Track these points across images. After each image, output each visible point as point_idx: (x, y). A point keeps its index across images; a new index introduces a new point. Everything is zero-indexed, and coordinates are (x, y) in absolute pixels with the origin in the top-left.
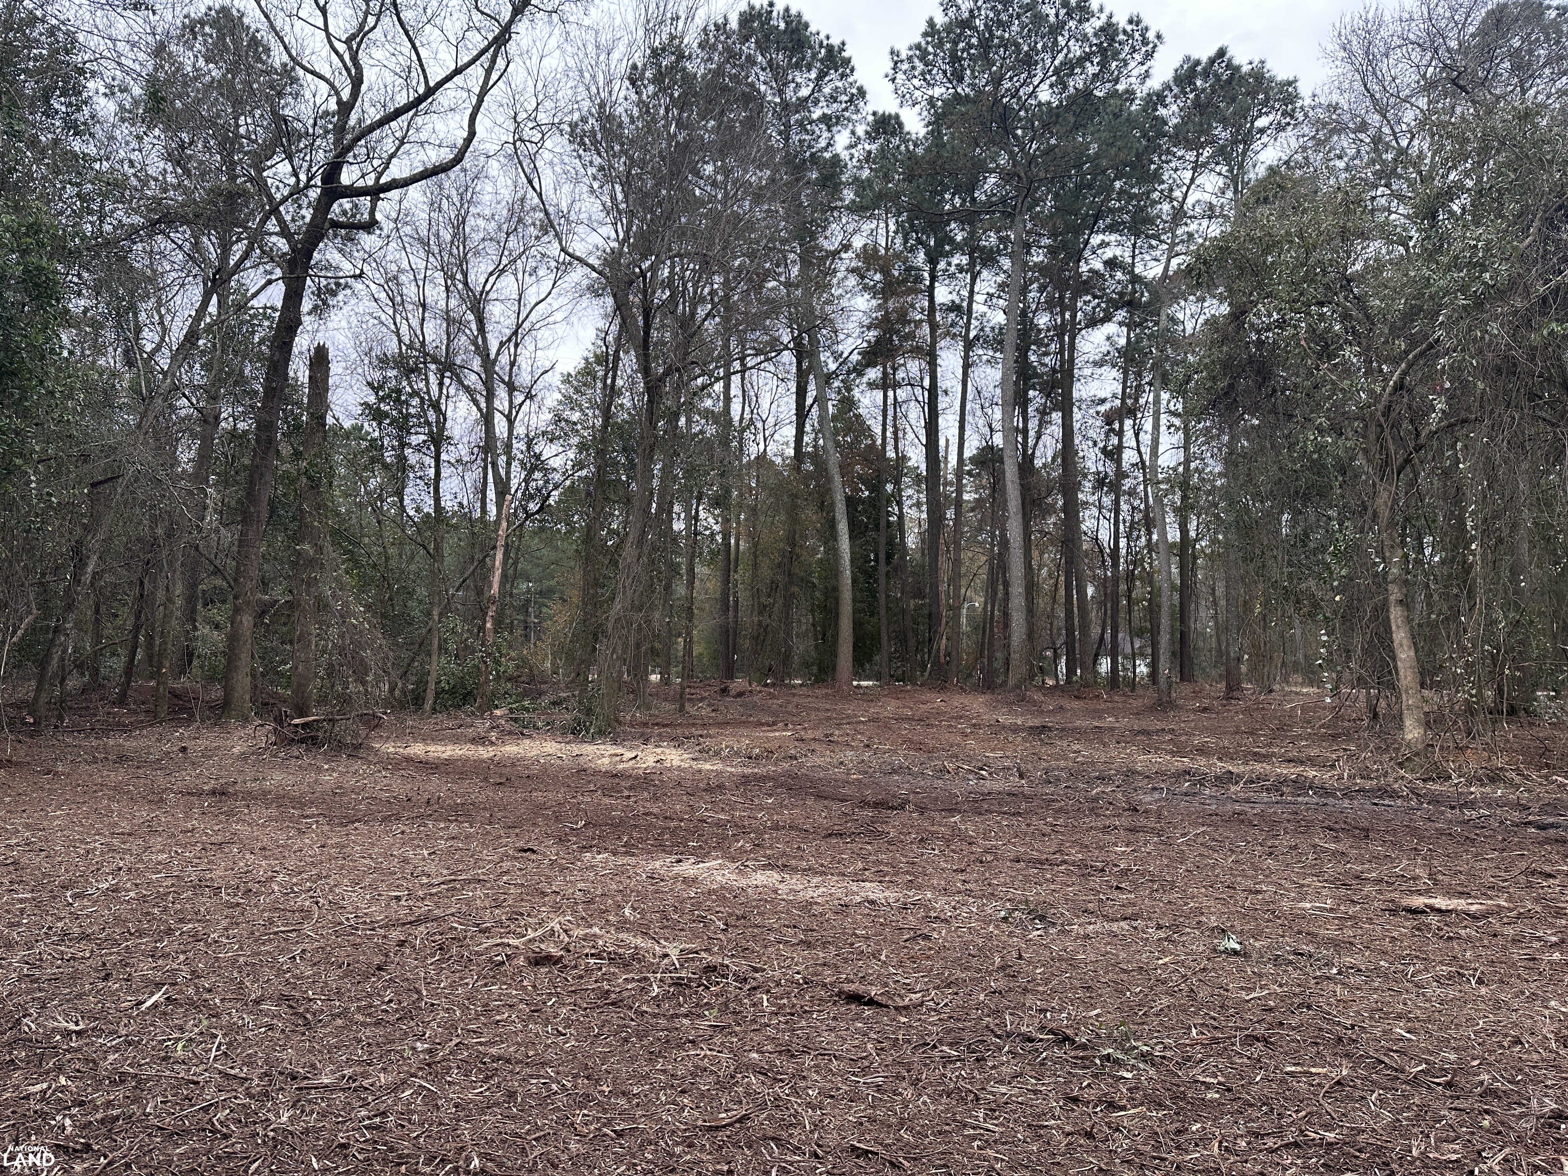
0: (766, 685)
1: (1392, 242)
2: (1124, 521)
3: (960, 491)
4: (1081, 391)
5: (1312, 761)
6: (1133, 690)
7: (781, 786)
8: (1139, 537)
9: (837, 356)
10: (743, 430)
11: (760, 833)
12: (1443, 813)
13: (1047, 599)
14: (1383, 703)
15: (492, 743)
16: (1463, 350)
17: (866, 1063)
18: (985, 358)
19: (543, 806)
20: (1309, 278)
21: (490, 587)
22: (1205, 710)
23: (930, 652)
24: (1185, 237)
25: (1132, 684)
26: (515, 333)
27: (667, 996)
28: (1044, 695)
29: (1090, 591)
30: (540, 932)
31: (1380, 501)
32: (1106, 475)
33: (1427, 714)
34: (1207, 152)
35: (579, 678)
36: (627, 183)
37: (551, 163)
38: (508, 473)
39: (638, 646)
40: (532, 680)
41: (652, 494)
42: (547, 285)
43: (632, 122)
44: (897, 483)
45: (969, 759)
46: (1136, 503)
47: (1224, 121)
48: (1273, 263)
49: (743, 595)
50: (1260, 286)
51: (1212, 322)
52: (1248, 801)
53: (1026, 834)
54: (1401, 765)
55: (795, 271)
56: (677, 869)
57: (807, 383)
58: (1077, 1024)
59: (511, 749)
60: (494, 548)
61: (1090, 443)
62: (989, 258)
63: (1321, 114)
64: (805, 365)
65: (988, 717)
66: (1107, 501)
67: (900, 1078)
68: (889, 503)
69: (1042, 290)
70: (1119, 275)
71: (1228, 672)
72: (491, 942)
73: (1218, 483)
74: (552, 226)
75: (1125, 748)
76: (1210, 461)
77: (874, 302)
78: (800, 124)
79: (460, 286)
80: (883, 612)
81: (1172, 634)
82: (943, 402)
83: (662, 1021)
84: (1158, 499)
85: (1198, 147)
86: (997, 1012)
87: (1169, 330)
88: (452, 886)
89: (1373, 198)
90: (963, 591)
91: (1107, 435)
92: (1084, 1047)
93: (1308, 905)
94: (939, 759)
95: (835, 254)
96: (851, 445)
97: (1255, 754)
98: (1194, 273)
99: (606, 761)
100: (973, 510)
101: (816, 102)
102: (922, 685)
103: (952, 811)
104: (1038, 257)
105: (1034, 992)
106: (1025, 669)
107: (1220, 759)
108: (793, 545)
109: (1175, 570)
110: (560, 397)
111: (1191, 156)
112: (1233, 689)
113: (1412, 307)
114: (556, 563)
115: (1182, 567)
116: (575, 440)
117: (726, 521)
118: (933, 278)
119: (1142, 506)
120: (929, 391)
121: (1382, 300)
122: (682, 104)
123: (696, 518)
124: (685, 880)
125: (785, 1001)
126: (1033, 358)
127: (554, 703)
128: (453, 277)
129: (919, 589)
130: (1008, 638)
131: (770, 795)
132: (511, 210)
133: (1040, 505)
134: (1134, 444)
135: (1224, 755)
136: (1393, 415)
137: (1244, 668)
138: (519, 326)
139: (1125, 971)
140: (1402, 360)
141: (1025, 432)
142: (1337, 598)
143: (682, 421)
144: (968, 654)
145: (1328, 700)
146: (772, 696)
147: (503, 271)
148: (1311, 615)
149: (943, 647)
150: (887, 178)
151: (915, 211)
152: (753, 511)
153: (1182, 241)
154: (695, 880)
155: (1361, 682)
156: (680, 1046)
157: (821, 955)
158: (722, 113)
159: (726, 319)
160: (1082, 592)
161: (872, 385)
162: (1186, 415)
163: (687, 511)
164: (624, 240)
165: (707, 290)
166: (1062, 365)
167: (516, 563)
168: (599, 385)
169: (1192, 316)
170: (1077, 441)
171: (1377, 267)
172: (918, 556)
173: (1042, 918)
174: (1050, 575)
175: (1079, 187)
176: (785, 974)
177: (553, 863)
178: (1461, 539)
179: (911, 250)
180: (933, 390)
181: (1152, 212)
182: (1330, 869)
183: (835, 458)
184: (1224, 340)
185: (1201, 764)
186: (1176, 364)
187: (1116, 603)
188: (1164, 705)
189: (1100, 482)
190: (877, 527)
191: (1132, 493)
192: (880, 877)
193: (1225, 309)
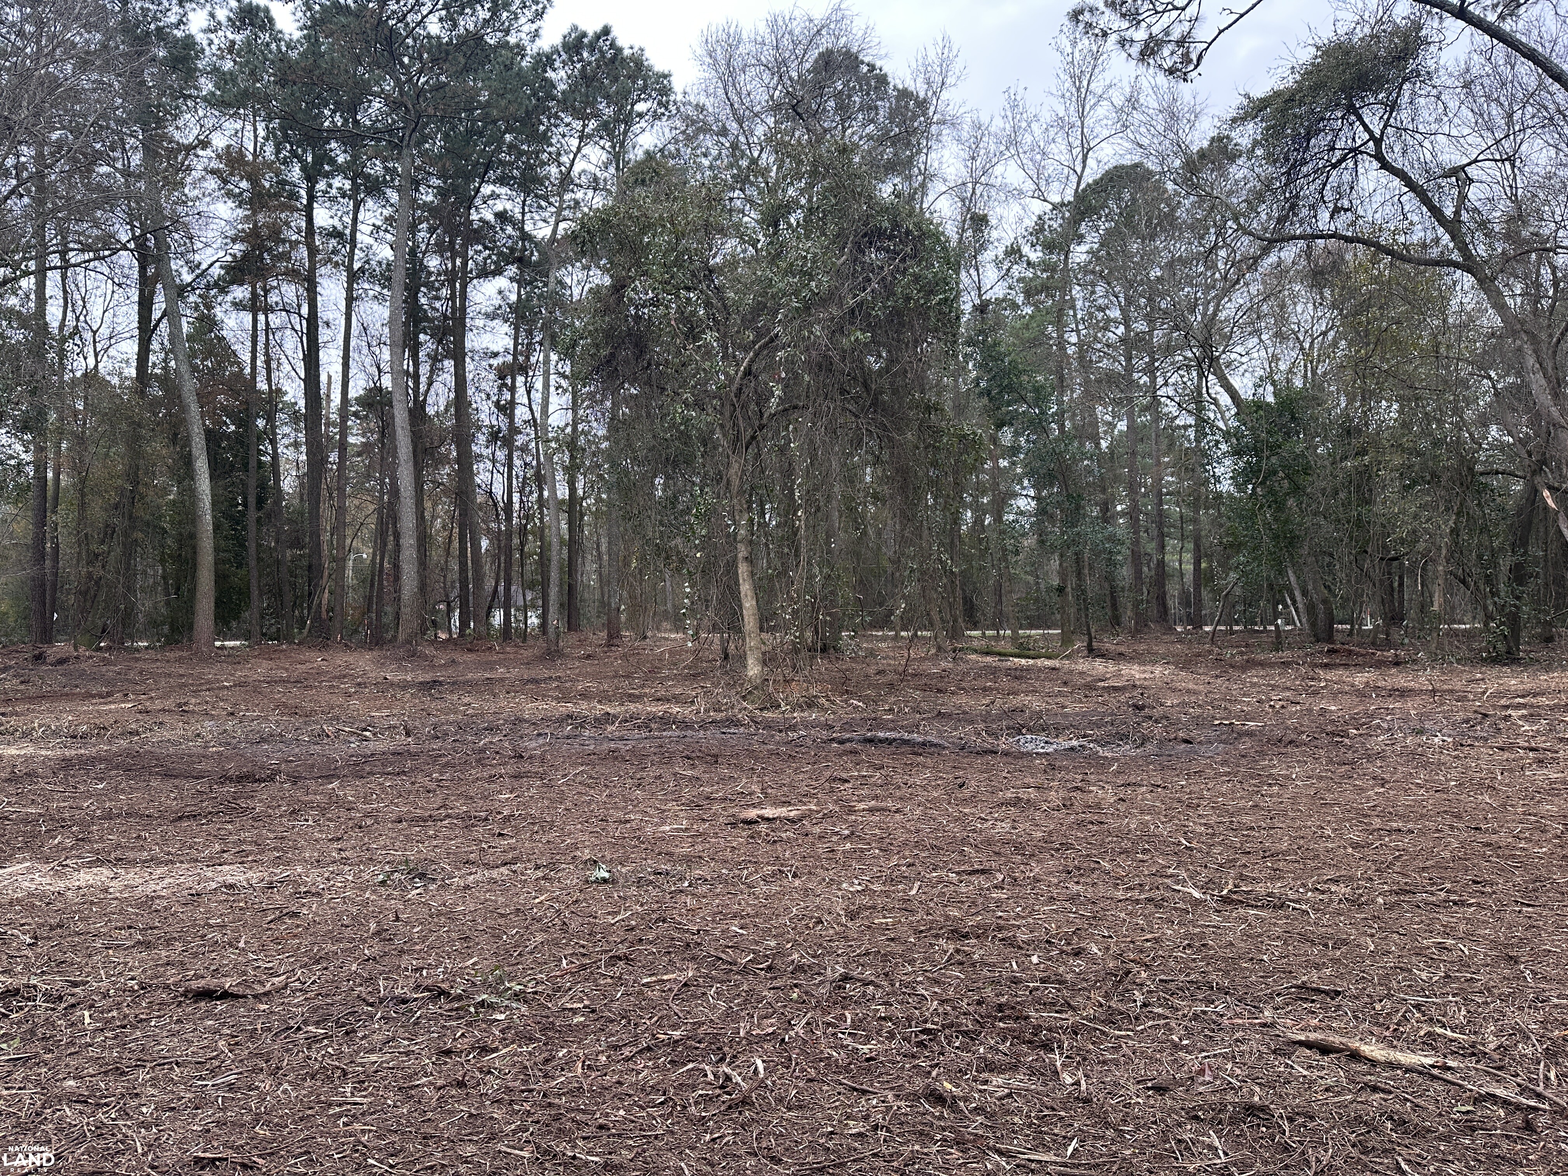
0: (100, 649)
1: (745, 242)
2: (517, 477)
3: (344, 433)
4: (472, 341)
5: (676, 699)
6: (524, 640)
7: (117, 767)
8: (531, 492)
9: (193, 267)
10: (64, 340)
11: (85, 825)
12: (773, 736)
13: (441, 551)
14: (732, 646)
16: (795, 346)
17: (216, 1063)
18: (371, 293)
20: (678, 263)
22: (589, 657)
23: (309, 608)
24: (572, 203)
25: (524, 635)
28: (436, 649)
29: (485, 544)
31: (732, 471)
32: (500, 430)
33: (764, 654)
34: (592, 124)
44: (270, 419)
45: (351, 721)
46: (529, 459)
47: (608, 98)
48: (648, 243)
49: (66, 542)
50: (638, 264)
51: (595, 292)
52: (621, 739)
53: (410, 792)
54: (744, 698)
55: (136, 159)
57: (153, 293)
58: (453, 977)
61: (484, 396)
62: (375, 188)
63: (690, 111)
64: (151, 271)
65: (376, 674)
66: (501, 455)
67: (257, 1071)
68: (260, 440)
69: (432, 230)
70: (509, 230)
71: (609, 622)
73: (603, 446)
75: (514, 698)
76: (594, 424)
77: (240, 212)
80: (253, 563)
81: (561, 585)
82: (324, 334)
84: (549, 458)
85: (585, 118)
86: (370, 980)
87: (557, 293)
89: (731, 199)
90: (348, 541)
91: (500, 389)
92: (459, 998)
93: (668, 828)
94: (316, 722)
95: (189, 149)
96: (211, 371)
97: (630, 695)
98: (579, 240)
100: (359, 454)
102: (299, 644)
103: (330, 778)
104: (427, 196)
105: (409, 952)
106: (415, 624)
107: (600, 702)
109: (564, 526)
111: (577, 125)
112: (614, 636)
113: (759, 303)
115: (570, 523)
117: (40, 449)
118: (311, 198)
119: (534, 463)
120: (308, 320)
121: (736, 293)
125: (115, 1013)
126: (423, 301)
129: (297, 538)
130: (398, 591)
131: (101, 780)
133: (432, 454)
134: (526, 401)
135: (604, 698)
136: (743, 397)
137: (623, 617)
139: (502, 916)
140: (751, 349)
141: (416, 377)
142: (698, 555)
144: (354, 609)
145: (690, 644)
146: (106, 662)
148: (678, 570)
149: (325, 602)
150: (255, 75)
151: (289, 121)
152: (80, 440)
153: (569, 207)
155: (715, 628)
157: (164, 953)
159: (39, 202)
160: (476, 546)
161: (238, 306)
162: (573, 378)
166: (453, 313)
169: (579, 282)
170: (470, 392)
171: (732, 263)
172: (296, 502)
173: (422, 876)
174: (444, 527)
175: (470, 132)
176: (114, 983)
178: (792, 508)
179: (285, 162)
180: (313, 320)
181: (541, 172)
182: (687, 793)
183: (189, 386)
184: (606, 311)
185: (583, 707)
186: (564, 326)
187: (509, 556)
188: (552, 655)
189: (494, 436)
190: (246, 467)
191: (524, 449)
192: (242, 858)
193: (607, 281)
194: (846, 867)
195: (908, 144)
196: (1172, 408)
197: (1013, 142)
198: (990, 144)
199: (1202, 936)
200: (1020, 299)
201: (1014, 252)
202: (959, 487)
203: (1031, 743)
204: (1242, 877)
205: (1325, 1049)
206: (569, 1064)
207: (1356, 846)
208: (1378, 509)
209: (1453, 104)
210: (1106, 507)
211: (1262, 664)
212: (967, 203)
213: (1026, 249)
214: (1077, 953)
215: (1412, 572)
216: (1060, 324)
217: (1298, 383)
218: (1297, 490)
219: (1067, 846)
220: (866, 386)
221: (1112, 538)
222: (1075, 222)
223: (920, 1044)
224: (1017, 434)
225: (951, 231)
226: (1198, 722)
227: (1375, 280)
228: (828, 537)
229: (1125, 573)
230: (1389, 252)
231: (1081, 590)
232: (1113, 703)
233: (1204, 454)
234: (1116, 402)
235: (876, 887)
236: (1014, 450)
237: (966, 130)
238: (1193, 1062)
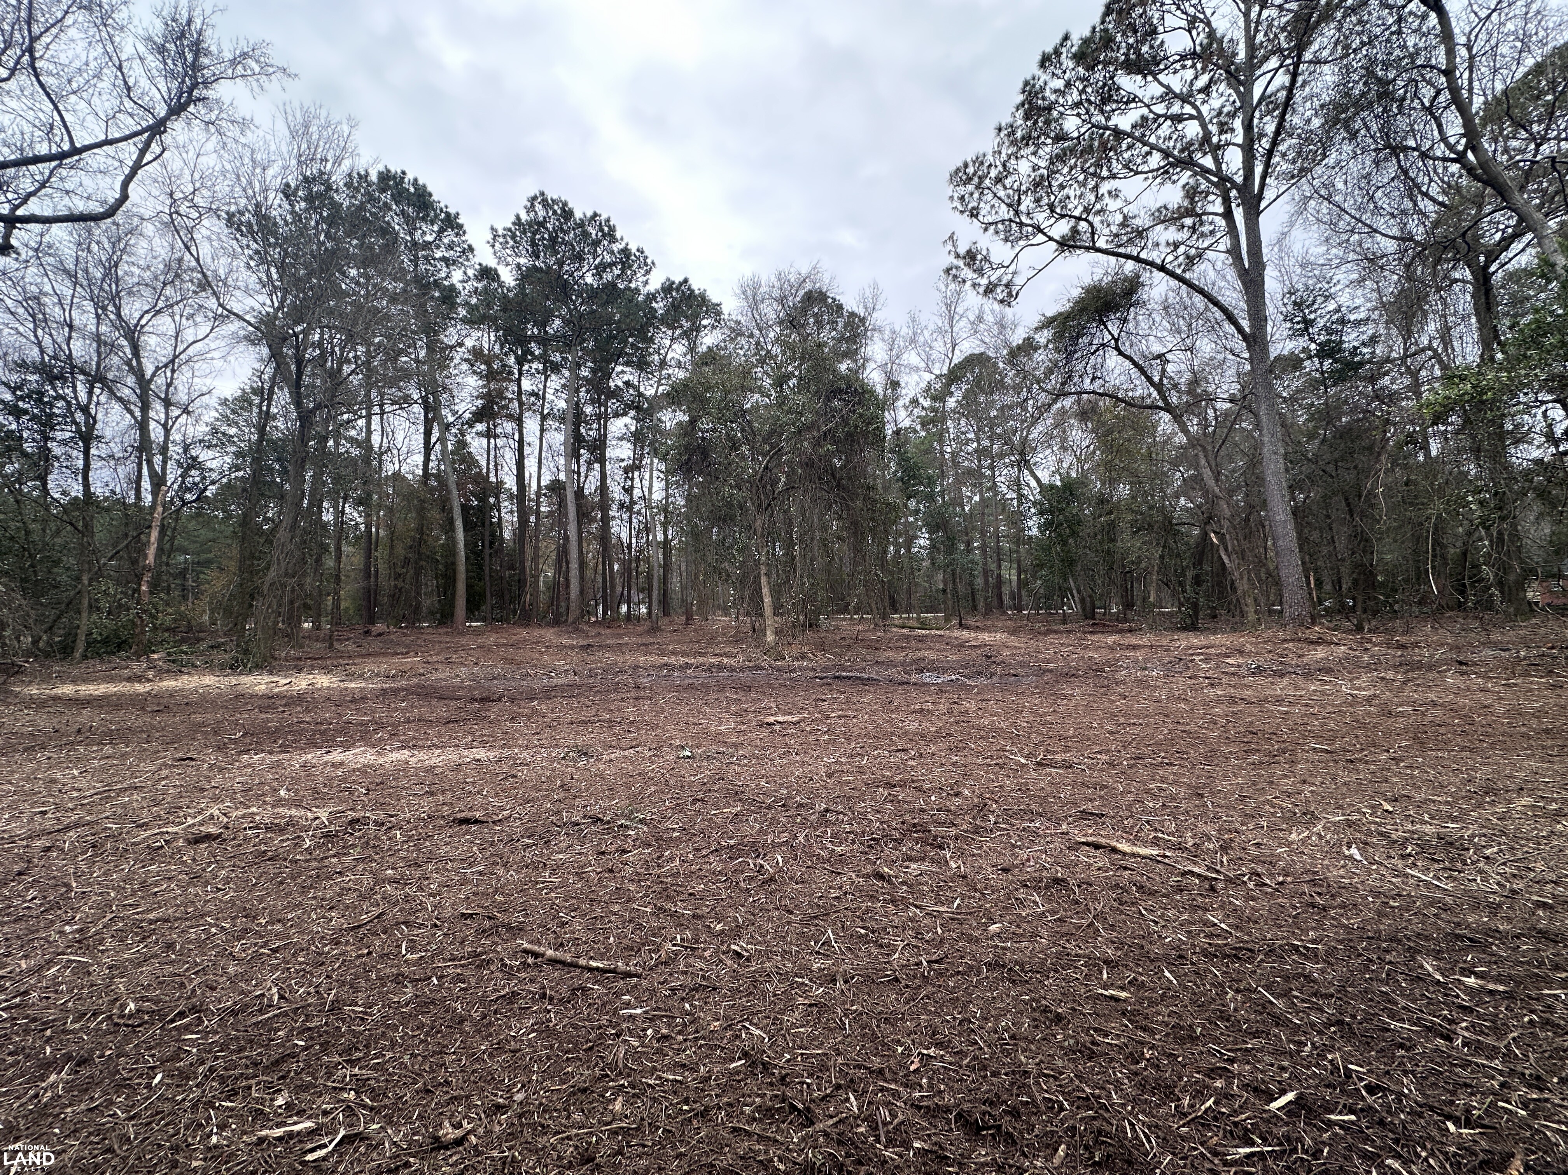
0: (401, 628)
1: (764, 396)
2: (635, 529)
3: (538, 505)
4: (610, 453)
5: (726, 655)
6: (639, 622)
7: (412, 694)
8: (642, 537)
9: (455, 413)
10: (382, 454)
11: (395, 726)
12: (782, 675)
13: (592, 571)
14: (757, 624)
15: (149, 680)
16: (793, 453)
17: (472, 860)
18: (554, 427)
19: (203, 724)
20: (726, 408)
21: (146, 557)
22: (675, 631)
23: (519, 603)
24: (666, 376)
25: (638, 619)
26: (173, 361)
27: (318, 846)
28: (589, 627)
29: (616, 567)
30: (199, 818)
31: (757, 524)
32: (625, 502)
33: (776, 628)
34: (678, 332)
35: (236, 628)
36: (282, 268)
37: (209, 238)
38: (164, 469)
39: (292, 602)
40: (190, 629)
41: (303, 493)
42: (205, 329)
43: (286, 223)
44: (497, 497)
45: (543, 667)
46: (641, 518)
47: (686, 317)
48: (710, 397)
49: (382, 567)
50: (704, 409)
51: (680, 424)
52: (695, 677)
53: (577, 707)
54: (765, 654)
55: (423, 353)
56: (327, 758)
57: (432, 428)
58: (604, 811)
59: (169, 684)
60: (150, 527)
61: (616, 484)
62: (556, 368)
63: (733, 324)
64: (430, 416)
65: (556, 641)
66: (625, 516)
67: (495, 864)
68: (491, 509)
69: (588, 392)
70: (631, 391)
71: (687, 611)
72: (149, 833)
73: (683, 510)
74: (210, 286)
75: (634, 654)
76: (678, 498)
77: (480, 383)
78: (426, 258)
79: (112, 317)
80: (487, 579)
81: (659, 591)
82: (527, 450)
83: (314, 864)
84: (652, 518)
85: (674, 328)
86: (558, 813)
87: (657, 425)
88: (106, 797)
89: (756, 373)
90: (541, 566)
91: (625, 479)
92: (608, 822)
93: (723, 728)
94: (524, 668)
95: (452, 347)
96: (464, 471)
97: (699, 653)
98: (670, 396)
99: (263, 687)
100: (547, 517)
101: (438, 247)
102: (513, 624)
103: (532, 699)
104: (585, 373)
105: (579, 797)
106: (578, 612)
107: (682, 656)
108: (422, 533)
109: (660, 556)
110: (217, 415)
111: (670, 332)
112: (689, 619)
113: (772, 429)
114: (214, 541)
115: (664, 555)
116: (233, 449)
117: (368, 516)
118: (521, 374)
119: (644, 520)
120: (518, 442)
121: (759, 424)
122: (332, 221)
123: (343, 512)
124: (333, 765)
125: (414, 832)
126: (583, 431)
127: (212, 647)
128: (104, 308)
129: (512, 565)
130: (568, 594)
131: (404, 701)
132: (168, 267)
133: (587, 517)
134: (639, 486)
135: (684, 654)
136: (763, 482)
137: (694, 608)
138: (175, 357)
139: (631, 776)
140: (767, 455)
141: (579, 473)
142: (738, 572)
143: (331, 443)
144: (543, 604)
145: (733, 623)
146: (405, 635)
147: (158, 312)
148: (726, 581)
149: (527, 600)
150: (489, 306)
151: (508, 331)
152: (390, 510)
153: (665, 378)
154: (342, 763)
155: (748, 614)
156: (329, 878)
157: (441, 798)
158: (364, 236)
159: (368, 377)
160: (612, 568)
161: (479, 434)
162: (667, 472)
163: (336, 507)
164: (278, 309)
165: (351, 355)
166: (599, 437)
167: (173, 538)
168: (255, 410)
169: (670, 419)
170: (608, 481)
171: (756, 407)
172: (511, 544)
173: (586, 754)
174: (593, 557)
175: (609, 337)
176: (413, 815)
177: (211, 767)
178: (791, 545)
179: (506, 354)
180: (521, 442)
181: (649, 359)
182: (733, 708)
183: (453, 479)
184: (686, 434)
185: (673, 659)
186: (661, 444)
187: (630, 574)
188: (654, 630)
189: (622, 506)
190: (483, 525)
191: (639, 513)
192: (484, 744)
193: (686, 418)
194: (826, 749)
195: (855, 343)
196: (1004, 489)
197: (913, 341)
198: (900, 342)
199: (1026, 784)
200: (918, 428)
201: (915, 402)
202: (886, 532)
203: (928, 678)
204: (1047, 751)
205: (1097, 846)
206: (671, 859)
207: (1111, 733)
208: (1119, 544)
209: (1158, 319)
210: (968, 544)
211: (1056, 632)
212: (888, 375)
213: (921, 400)
214: (957, 795)
215: (1138, 580)
216: (941, 442)
217: (1074, 474)
218: (1074, 534)
219: (951, 735)
220: (833, 475)
221: (972, 562)
222: (948, 385)
223: (870, 846)
224: (918, 503)
225: (879, 389)
226: (1022, 664)
227: (1116, 417)
228: (812, 560)
229: (979, 581)
230: (1123, 401)
231: (955, 591)
232: (974, 655)
233: (1021, 514)
234: (974, 485)
235: (844, 760)
236: (917, 512)
237: (887, 334)
238: (1023, 854)
